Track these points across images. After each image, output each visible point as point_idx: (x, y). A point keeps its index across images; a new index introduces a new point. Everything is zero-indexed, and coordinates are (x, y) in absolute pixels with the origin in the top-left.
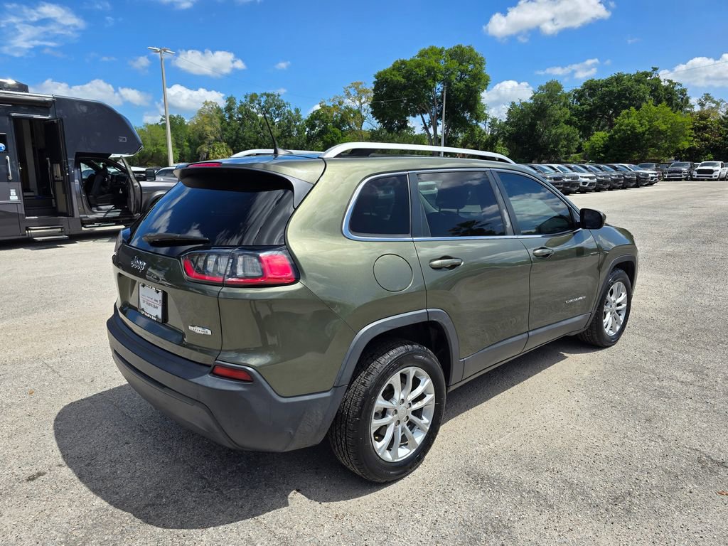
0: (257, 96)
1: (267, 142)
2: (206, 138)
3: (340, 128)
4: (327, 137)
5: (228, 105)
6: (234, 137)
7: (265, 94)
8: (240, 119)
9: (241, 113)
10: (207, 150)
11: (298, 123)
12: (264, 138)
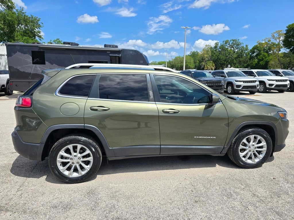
0: (229, 41)
1: (230, 60)
2: (204, 59)
3: (267, 52)
4: (260, 57)
5: (215, 46)
6: (216, 59)
7: (232, 40)
8: (219, 51)
9: (220, 49)
10: (204, 64)
11: (246, 51)
12: (229, 58)
